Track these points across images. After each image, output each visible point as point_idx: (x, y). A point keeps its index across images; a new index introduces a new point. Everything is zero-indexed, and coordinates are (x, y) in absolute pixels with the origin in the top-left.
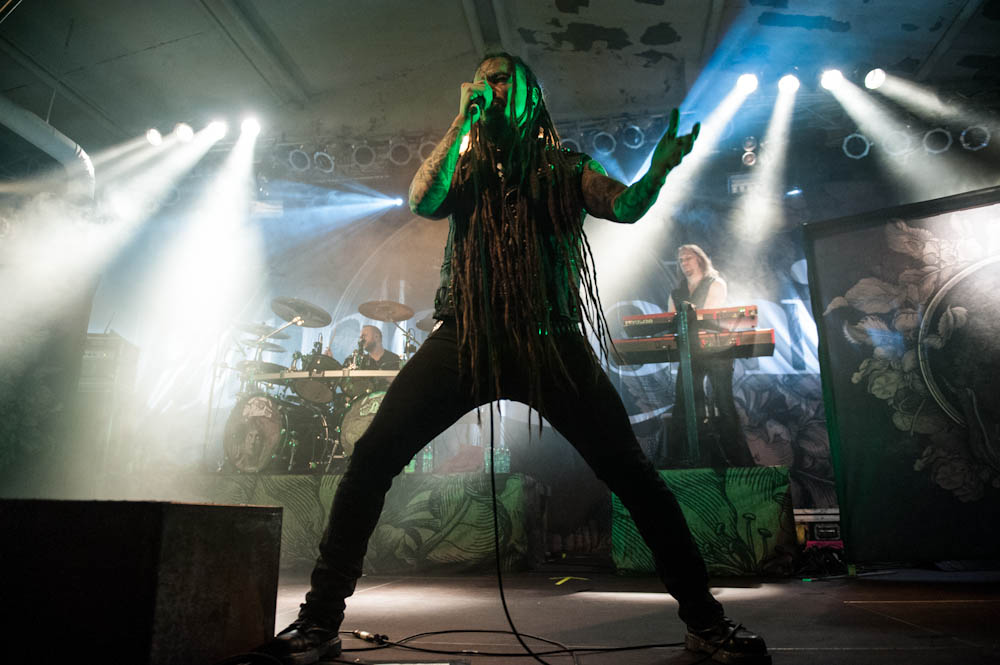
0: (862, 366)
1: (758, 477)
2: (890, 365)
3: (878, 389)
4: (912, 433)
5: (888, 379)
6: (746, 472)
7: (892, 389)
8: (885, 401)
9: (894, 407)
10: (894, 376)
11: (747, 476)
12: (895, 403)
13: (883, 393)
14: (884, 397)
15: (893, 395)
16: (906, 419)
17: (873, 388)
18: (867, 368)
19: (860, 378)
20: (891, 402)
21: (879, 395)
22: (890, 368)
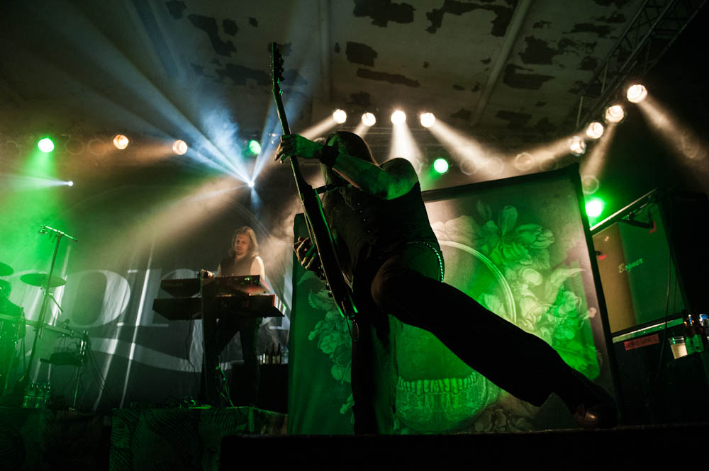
0: (317, 326)
1: (225, 417)
2: (335, 326)
3: (324, 346)
4: (342, 382)
5: (332, 338)
6: (216, 412)
7: (334, 346)
8: (328, 355)
9: (333, 360)
10: (336, 335)
11: (216, 416)
12: (334, 358)
13: (328, 349)
14: (328, 352)
15: (333, 351)
16: (340, 371)
17: (322, 344)
18: (319, 328)
19: (314, 336)
20: (332, 356)
21: (325, 350)
22: (335, 329)
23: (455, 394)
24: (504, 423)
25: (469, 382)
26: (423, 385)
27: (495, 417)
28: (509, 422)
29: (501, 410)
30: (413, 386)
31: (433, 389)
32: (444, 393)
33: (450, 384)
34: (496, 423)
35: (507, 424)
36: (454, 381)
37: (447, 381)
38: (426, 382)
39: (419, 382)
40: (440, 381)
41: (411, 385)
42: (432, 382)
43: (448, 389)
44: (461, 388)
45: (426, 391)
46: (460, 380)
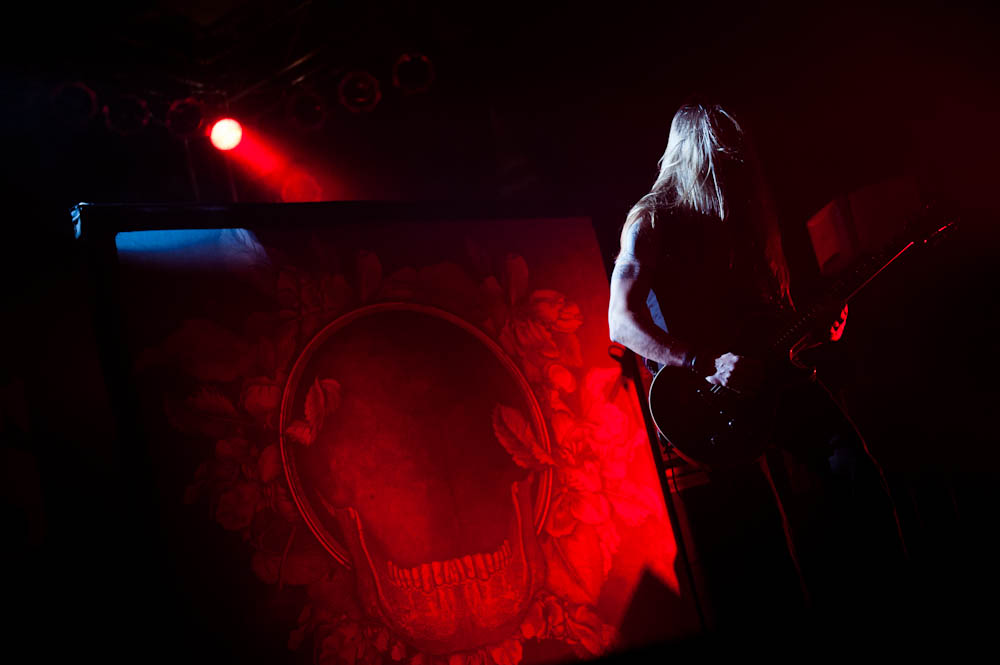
23: (484, 580)
24: (560, 619)
25: (502, 557)
26: (432, 572)
27: (547, 612)
28: (566, 616)
29: (552, 598)
30: (416, 577)
31: (450, 576)
32: (468, 580)
33: (474, 564)
34: (550, 619)
35: (565, 620)
36: (479, 558)
37: (468, 560)
38: (436, 566)
39: (425, 567)
40: (458, 561)
41: (411, 575)
42: (446, 564)
43: (472, 574)
44: (492, 570)
45: (439, 581)
46: (488, 556)
